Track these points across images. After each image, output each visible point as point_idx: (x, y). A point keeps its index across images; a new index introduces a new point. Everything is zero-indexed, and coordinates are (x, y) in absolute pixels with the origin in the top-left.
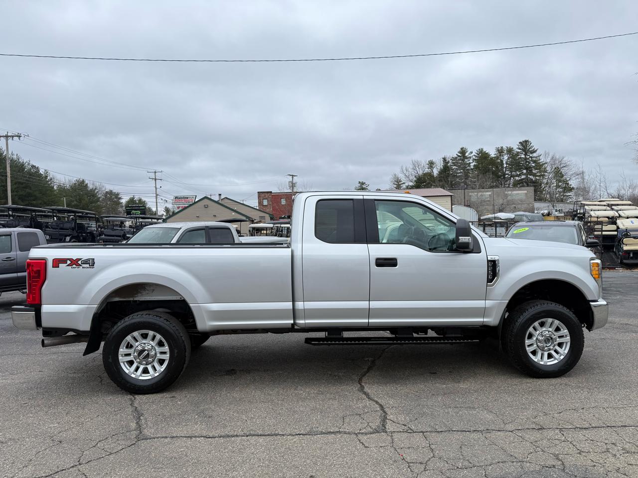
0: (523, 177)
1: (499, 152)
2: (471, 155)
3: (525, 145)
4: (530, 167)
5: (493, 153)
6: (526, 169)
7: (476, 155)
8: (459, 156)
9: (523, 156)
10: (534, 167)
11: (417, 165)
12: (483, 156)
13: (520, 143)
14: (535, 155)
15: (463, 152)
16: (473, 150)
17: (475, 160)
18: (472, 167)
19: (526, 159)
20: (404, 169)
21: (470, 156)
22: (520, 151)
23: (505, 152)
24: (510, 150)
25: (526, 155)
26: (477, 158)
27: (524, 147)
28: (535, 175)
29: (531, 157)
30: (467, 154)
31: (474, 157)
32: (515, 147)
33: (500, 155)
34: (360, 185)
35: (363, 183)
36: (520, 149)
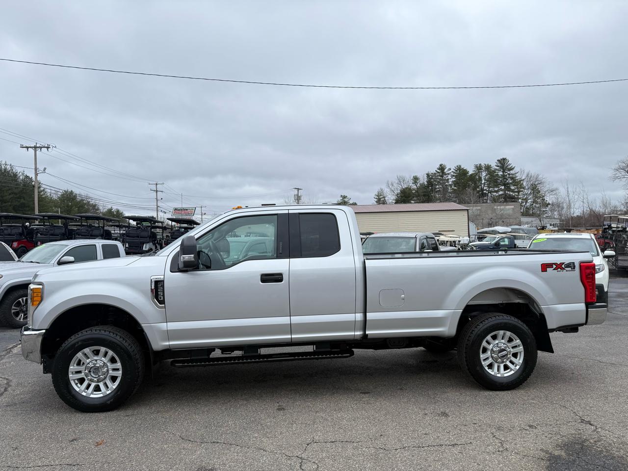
0: (501, 193)
1: (478, 169)
2: (450, 172)
3: (503, 163)
4: (508, 184)
5: (471, 170)
6: (504, 185)
7: (454, 171)
8: (438, 172)
9: (501, 173)
10: (511, 183)
11: (402, 181)
12: (461, 173)
13: (498, 161)
14: (512, 172)
15: (442, 168)
16: (451, 167)
17: (454, 176)
18: (450, 183)
19: (503, 176)
20: (390, 183)
21: (448, 172)
22: (498, 168)
23: (484, 169)
24: (488, 168)
25: (503, 172)
26: (455, 175)
27: (502, 164)
28: (513, 191)
29: (509, 174)
30: (445, 171)
31: (452, 173)
32: (494, 165)
33: (479, 172)
34: (341, 199)
35: (345, 197)
36: (498, 166)
